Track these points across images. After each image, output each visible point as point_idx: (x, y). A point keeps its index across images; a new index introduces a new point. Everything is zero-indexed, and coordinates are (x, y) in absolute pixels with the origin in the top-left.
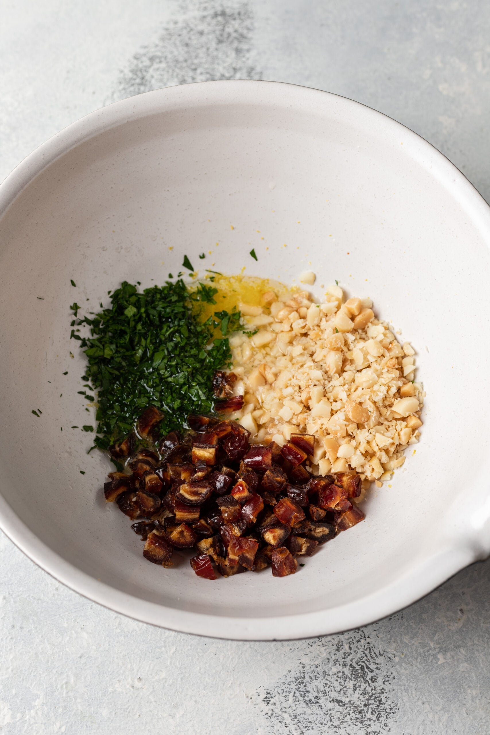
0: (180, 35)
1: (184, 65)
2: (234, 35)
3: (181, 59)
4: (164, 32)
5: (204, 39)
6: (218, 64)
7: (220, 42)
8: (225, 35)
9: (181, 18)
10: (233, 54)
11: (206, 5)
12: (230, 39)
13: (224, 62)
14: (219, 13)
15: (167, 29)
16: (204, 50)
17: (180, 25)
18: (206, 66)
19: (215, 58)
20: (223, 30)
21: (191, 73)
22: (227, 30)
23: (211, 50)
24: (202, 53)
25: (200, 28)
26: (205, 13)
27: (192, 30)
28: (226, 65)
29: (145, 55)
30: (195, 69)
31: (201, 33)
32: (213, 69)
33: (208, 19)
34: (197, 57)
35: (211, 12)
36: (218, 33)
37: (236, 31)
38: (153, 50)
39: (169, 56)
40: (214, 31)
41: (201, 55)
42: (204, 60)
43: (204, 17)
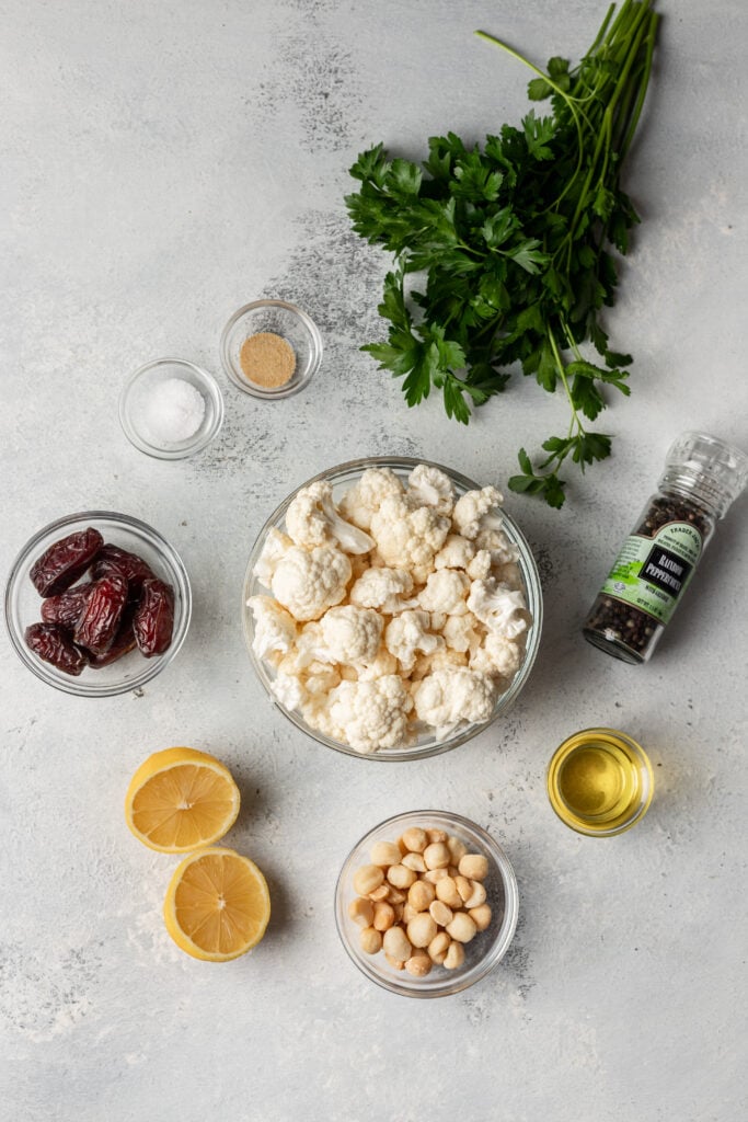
0: (309, 265)
1: (315, 300)
2: (364, 264)
3: (312, 293)
4: (292, 261)
5: (333, 269)
6: (349, 299)
7: (350, 273)
8: (355, 265)
9: (308, 244)
10: (363, 287)
11: (334, 228)
12: (361, 269)
13: (355, 297)
14: (347, 237)
15: (295, 258)
16: (334, 282)
17: (308, 253)
18: (338, 301)
19: (346, 292)
20: (353, 259)
21: (323, 311)
22: (357, 258)
23: (342, 281)
24: (332, 285)
25: (329, 256)
26: (333, 238)
27: (320, 259)
28: (357, 300)
29: (274, 288)
30: (327, 305)
31: (330, 262)
32: (345, 305)
33: (337, 245)
34: (327, 291)
35: (339, 236)
36: (347, 261)
37: (365, 260)
38: (282, 283)
39: (299, 290)
40: (343, 260)
41: (331, 289)
42: (334, 295)
43: (333, 243)
